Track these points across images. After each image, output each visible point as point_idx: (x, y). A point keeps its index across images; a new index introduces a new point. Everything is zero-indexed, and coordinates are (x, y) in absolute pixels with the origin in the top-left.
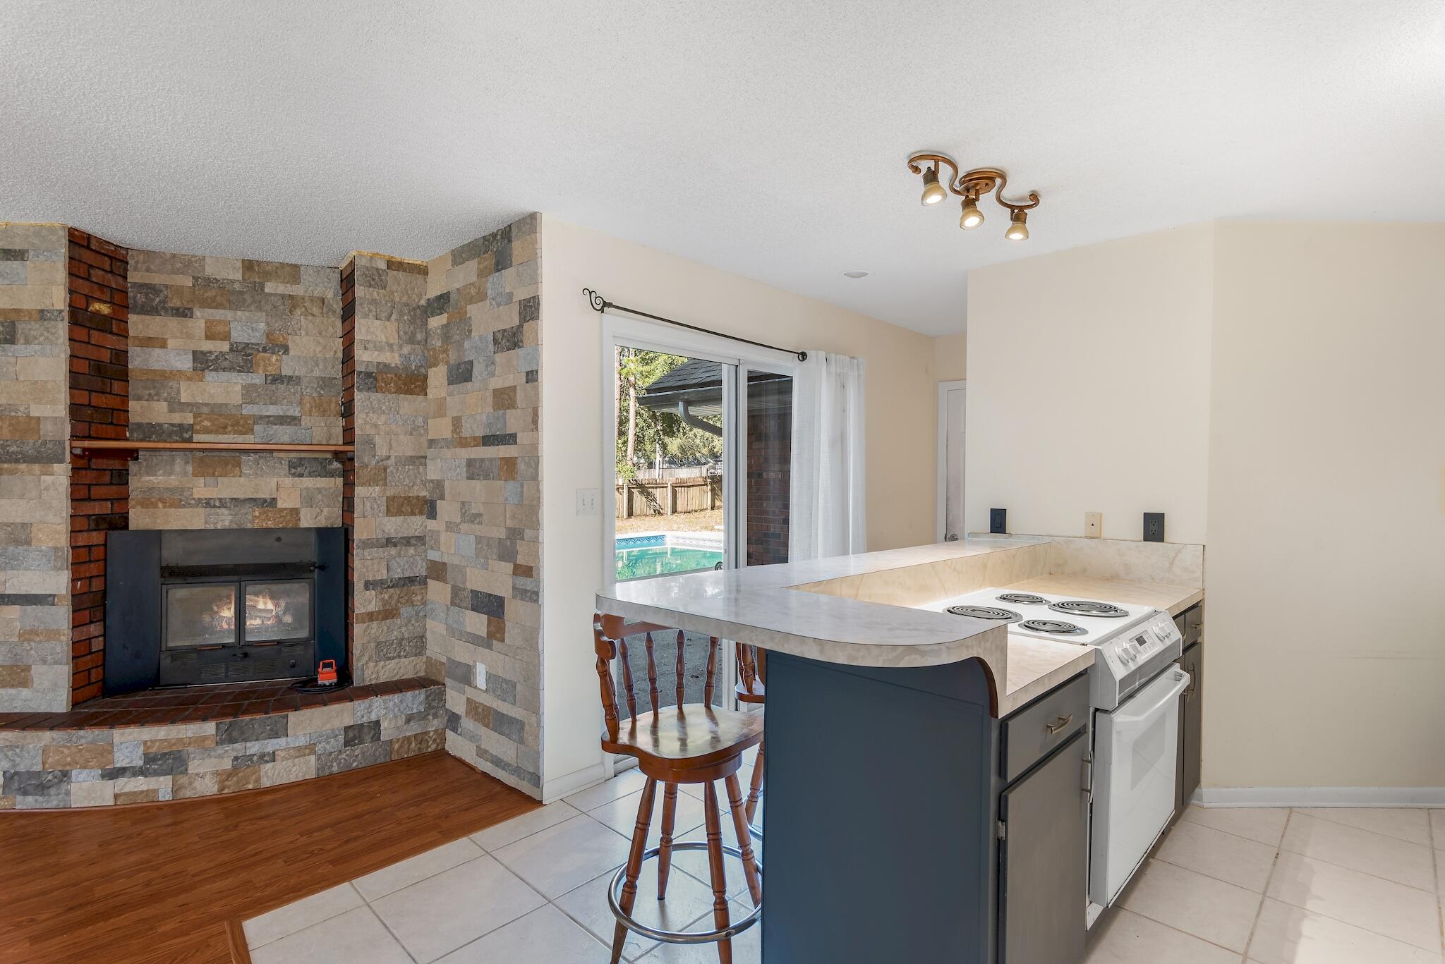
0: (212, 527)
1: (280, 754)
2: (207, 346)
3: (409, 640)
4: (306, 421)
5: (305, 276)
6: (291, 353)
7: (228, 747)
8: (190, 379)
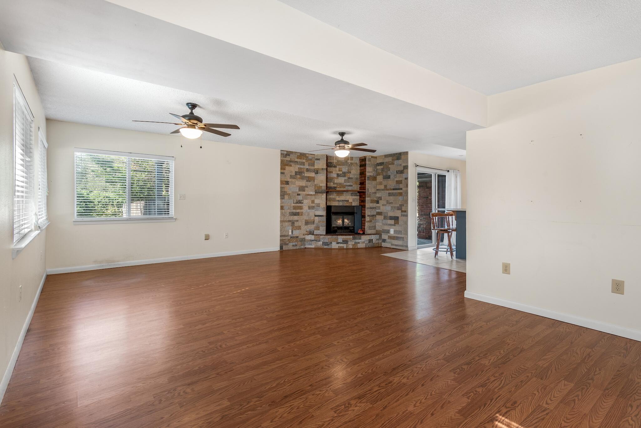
0: (339, 205)
1: (360, 243)
2: (339, 172)
3: (374, 226)
4: (353, 186)
5: (354, 159)
6: (351, 173)
7: (353, 240)
8: (336, 179)
